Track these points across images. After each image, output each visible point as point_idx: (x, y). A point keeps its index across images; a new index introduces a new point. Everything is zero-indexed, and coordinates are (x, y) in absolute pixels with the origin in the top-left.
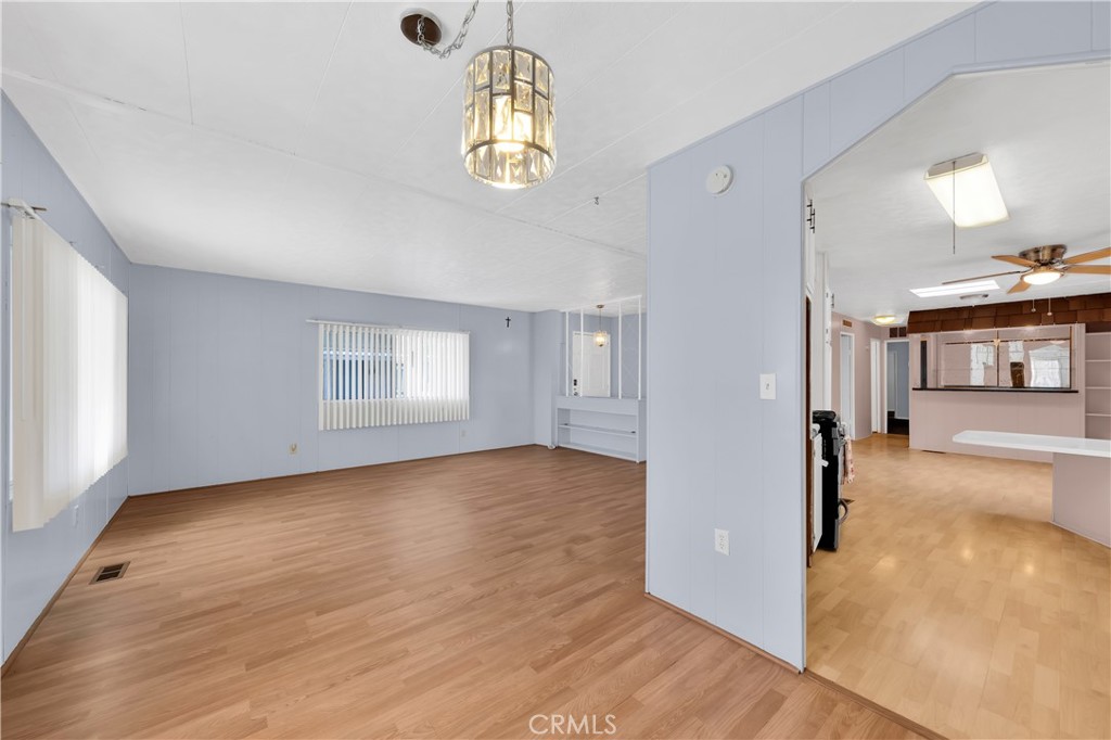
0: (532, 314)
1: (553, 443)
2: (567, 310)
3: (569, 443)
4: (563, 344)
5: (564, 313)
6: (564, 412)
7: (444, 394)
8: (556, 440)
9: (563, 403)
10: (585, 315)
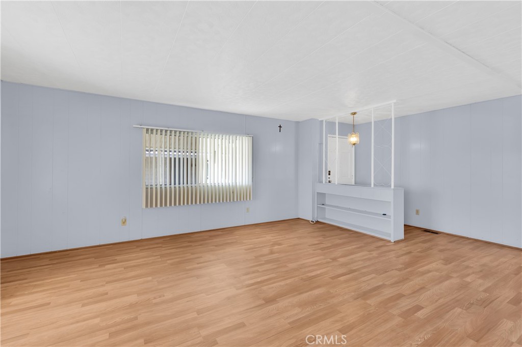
0: (297, 123)
1: (313, 218)
2: (324, 119)
3: (325, 218)
4: (321, 144)
5: (322, 121)
6: (322, 195)
7: (234, 182)
8: (316, 216)
9: (321, 189)
10: (339, 123)
